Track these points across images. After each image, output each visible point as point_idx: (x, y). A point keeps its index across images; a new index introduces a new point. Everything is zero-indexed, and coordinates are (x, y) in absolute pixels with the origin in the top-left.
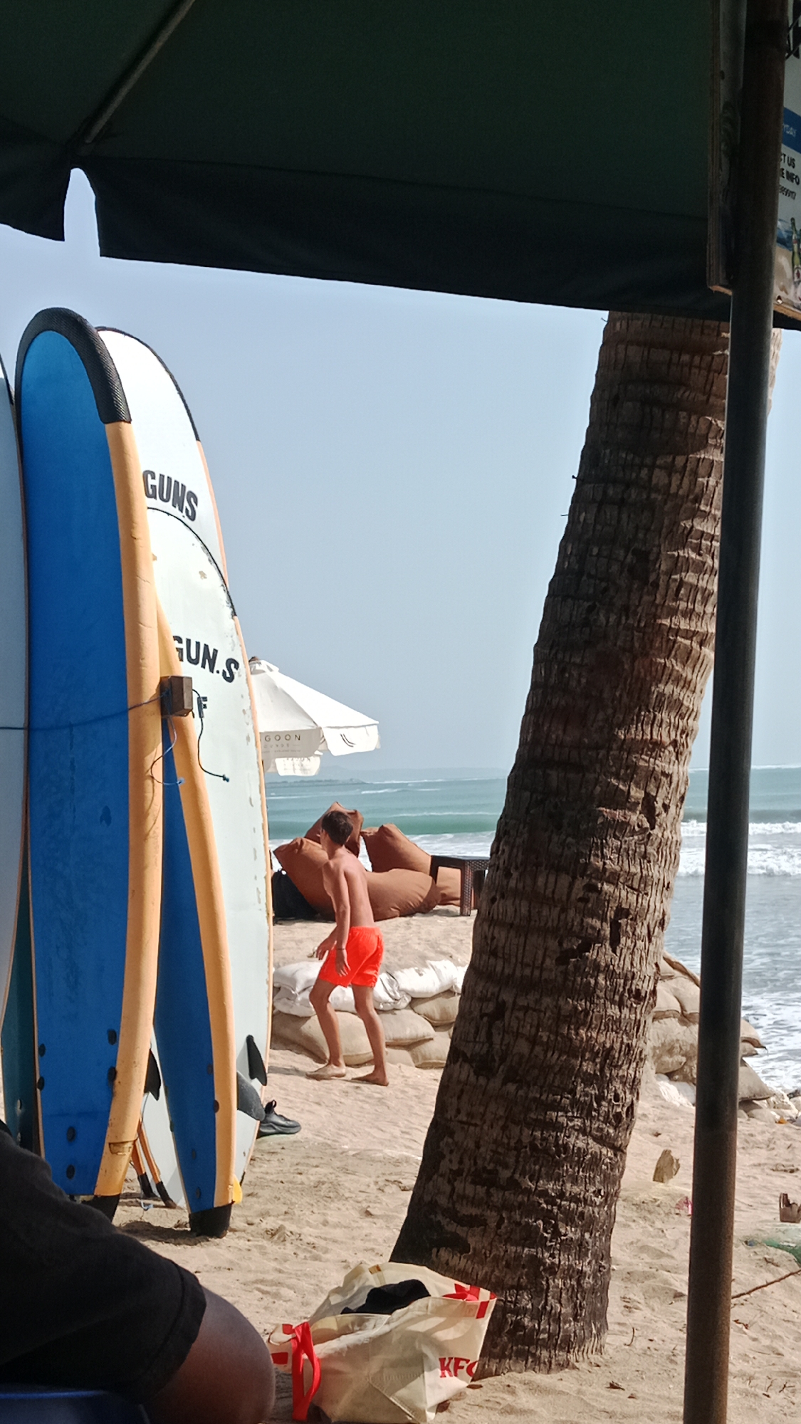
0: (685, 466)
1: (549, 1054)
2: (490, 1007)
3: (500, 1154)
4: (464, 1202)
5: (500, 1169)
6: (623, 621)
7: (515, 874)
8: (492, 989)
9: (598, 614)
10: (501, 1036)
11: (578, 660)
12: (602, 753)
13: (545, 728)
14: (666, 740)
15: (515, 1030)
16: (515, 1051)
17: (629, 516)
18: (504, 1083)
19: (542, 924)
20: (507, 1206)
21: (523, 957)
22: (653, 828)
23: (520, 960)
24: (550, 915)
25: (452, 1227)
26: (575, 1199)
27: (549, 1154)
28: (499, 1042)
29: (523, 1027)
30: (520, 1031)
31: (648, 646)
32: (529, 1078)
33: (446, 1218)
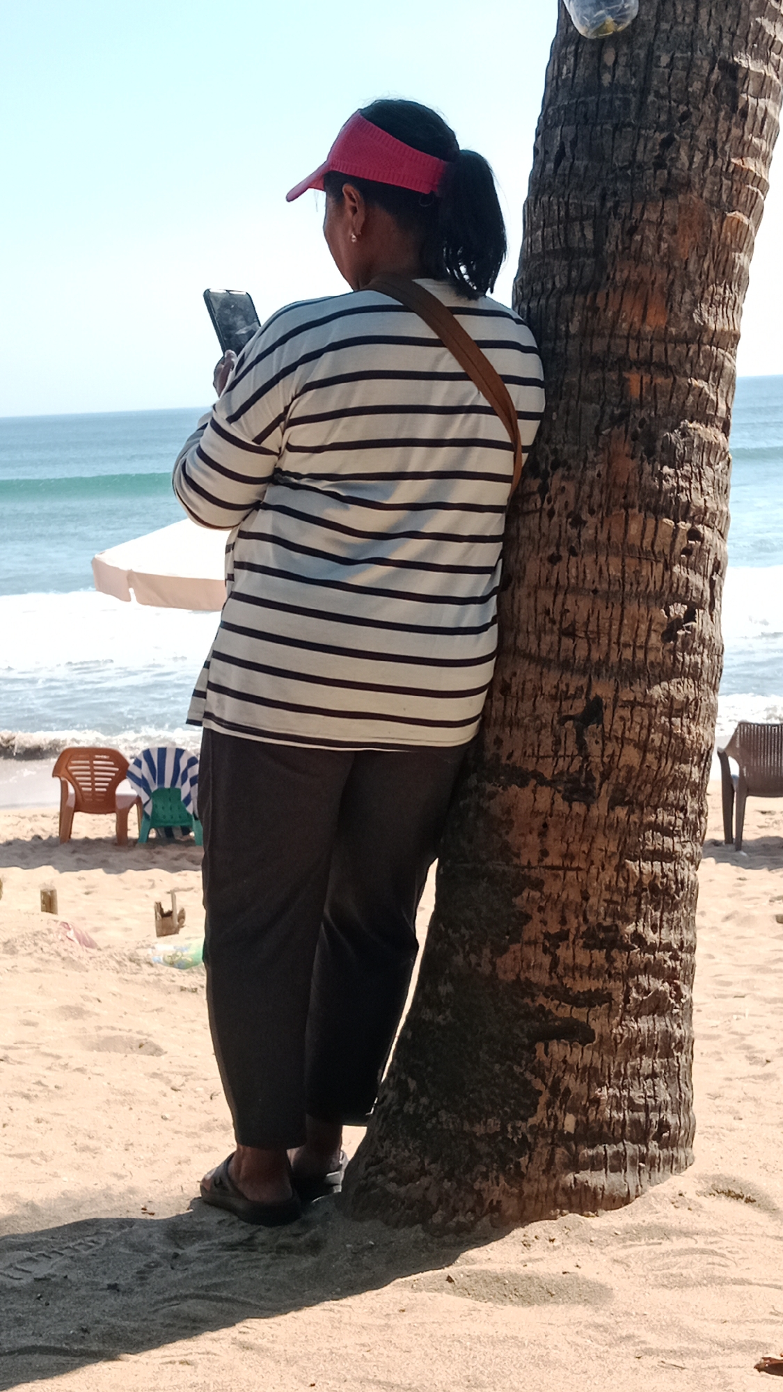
2: (579, 706)
3: (616, 903)
4: (577, 975)
5: (619, 923)
11: (654, 217)
15: (620, 732)
16: (621, 765)
18: (611, 808)
19: (642, 587)
21: (619, 634)
23: (614, 639)
29: (629, 731)
32: (641, 798)
33: (552, 1000)
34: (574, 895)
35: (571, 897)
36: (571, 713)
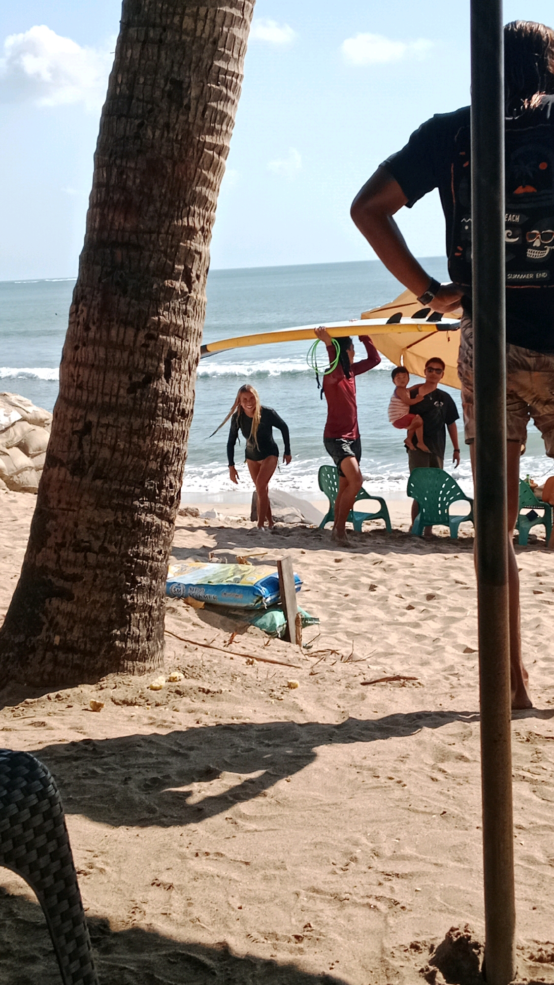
0: (206, 16)
1: (125, 458)
6: (166, 135)
7: (93, 328)
8: (81, 412)
9: (146, 130)
10: (89, 447)
12: (154, 236)
13: (110, 218)
14: (198, 227)
17: (166, 54)
20: (99, 566)
22: (190, 292)
24: (121, 357)
25: (60, 583)
26: (146, 557)
27: (128, 528)
28: (88, 451)
30: (104, 442)
31: (184, 155)
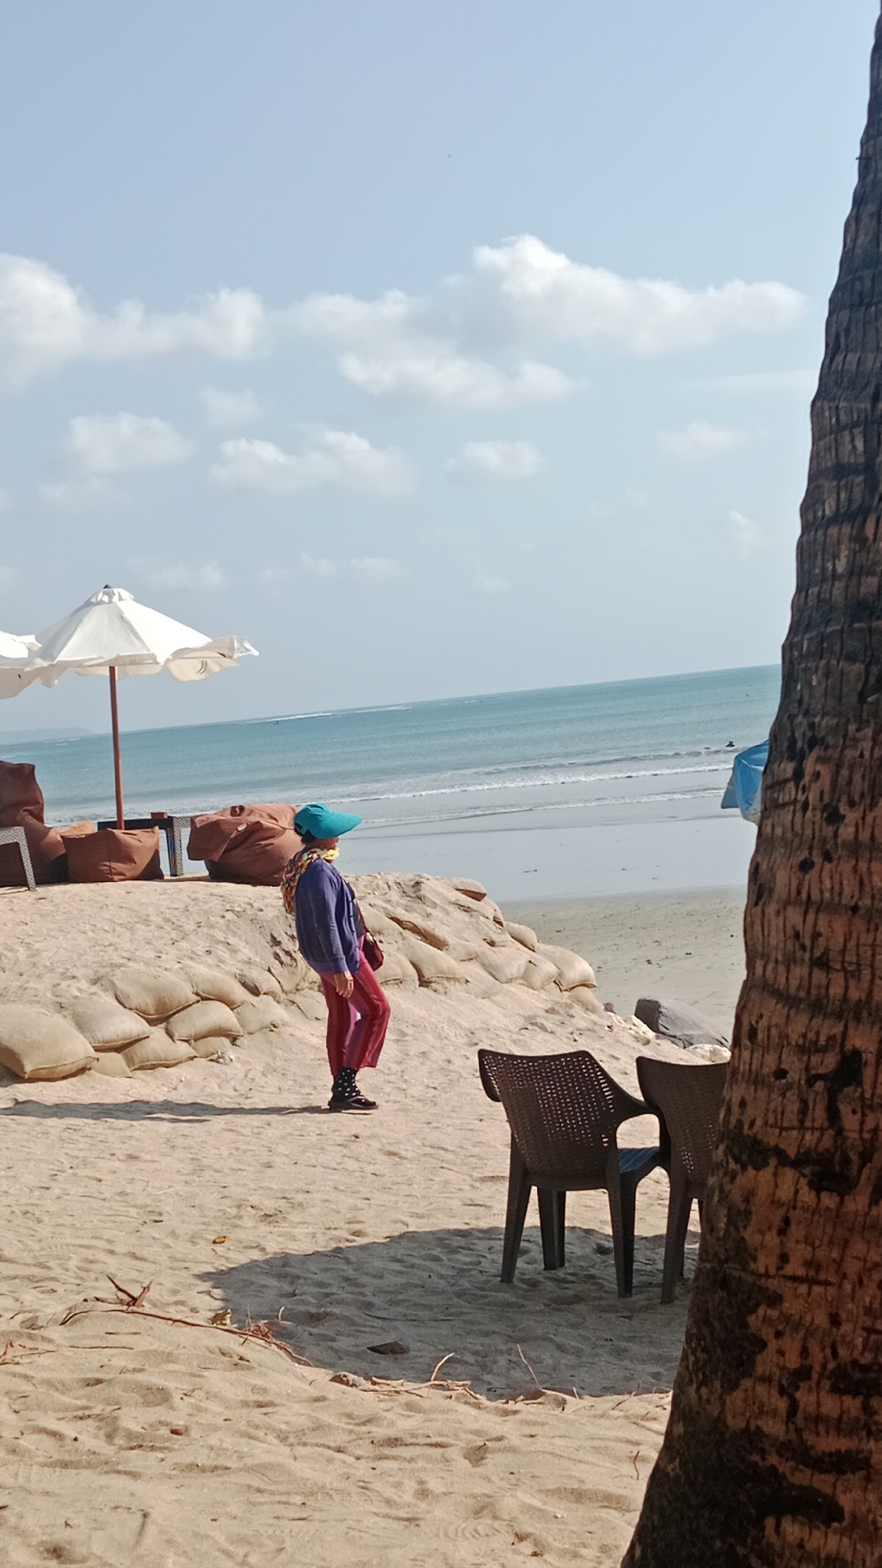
2: (831, 1061)
4: (822, 1429)
8: (829, 1028)
10: (859, 1116)
18: (875, 1201)
23: (879, 973)
25: (803, 1477)
28: (856, 1126)
33: (787, 1461)
34: (821, 1319)
35: (817, 1322)
36: (821, 1071)
